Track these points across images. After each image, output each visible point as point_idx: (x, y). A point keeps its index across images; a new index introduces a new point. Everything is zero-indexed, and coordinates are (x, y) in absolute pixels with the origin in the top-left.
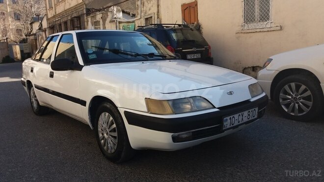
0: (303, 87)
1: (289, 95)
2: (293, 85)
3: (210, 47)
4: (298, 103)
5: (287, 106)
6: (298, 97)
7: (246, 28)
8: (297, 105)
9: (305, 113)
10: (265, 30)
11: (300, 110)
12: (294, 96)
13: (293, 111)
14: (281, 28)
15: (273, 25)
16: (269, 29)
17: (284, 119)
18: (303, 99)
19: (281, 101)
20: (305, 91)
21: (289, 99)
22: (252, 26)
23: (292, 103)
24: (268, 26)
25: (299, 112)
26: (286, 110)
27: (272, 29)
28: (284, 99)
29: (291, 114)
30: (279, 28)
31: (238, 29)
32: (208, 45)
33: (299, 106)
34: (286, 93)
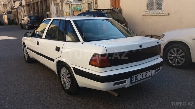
0: (181, 51)
1: (173, 54)
2: (175, 49)
3: (127, 24)
4: (177, 59)
5: (172, 60)
6: (177, 56)
7: (148, 13)
8: (177, 60)
9: (181, 64)
10: (159, 15)
11: (178, 63)
12: (175, 55)
13: (174, 63)
14: (168, 14)
15: (164, 12)
16: (161, 15)
17: (170, 67)
18: (180, 57)
19: (168, 57)
20: (182, 53)
21: (173, 57)
22: (152, 12)
23: (174, 59)
24: (161, 12)
25: (178, 64)
26: (171, 62)
27: (163, 14)
28: (170, 57)
29: (173, 64)
30: (167, 14)
31: (144, 13)
32: (126, 22)
33: (178, 60)
34: (171, 53)
